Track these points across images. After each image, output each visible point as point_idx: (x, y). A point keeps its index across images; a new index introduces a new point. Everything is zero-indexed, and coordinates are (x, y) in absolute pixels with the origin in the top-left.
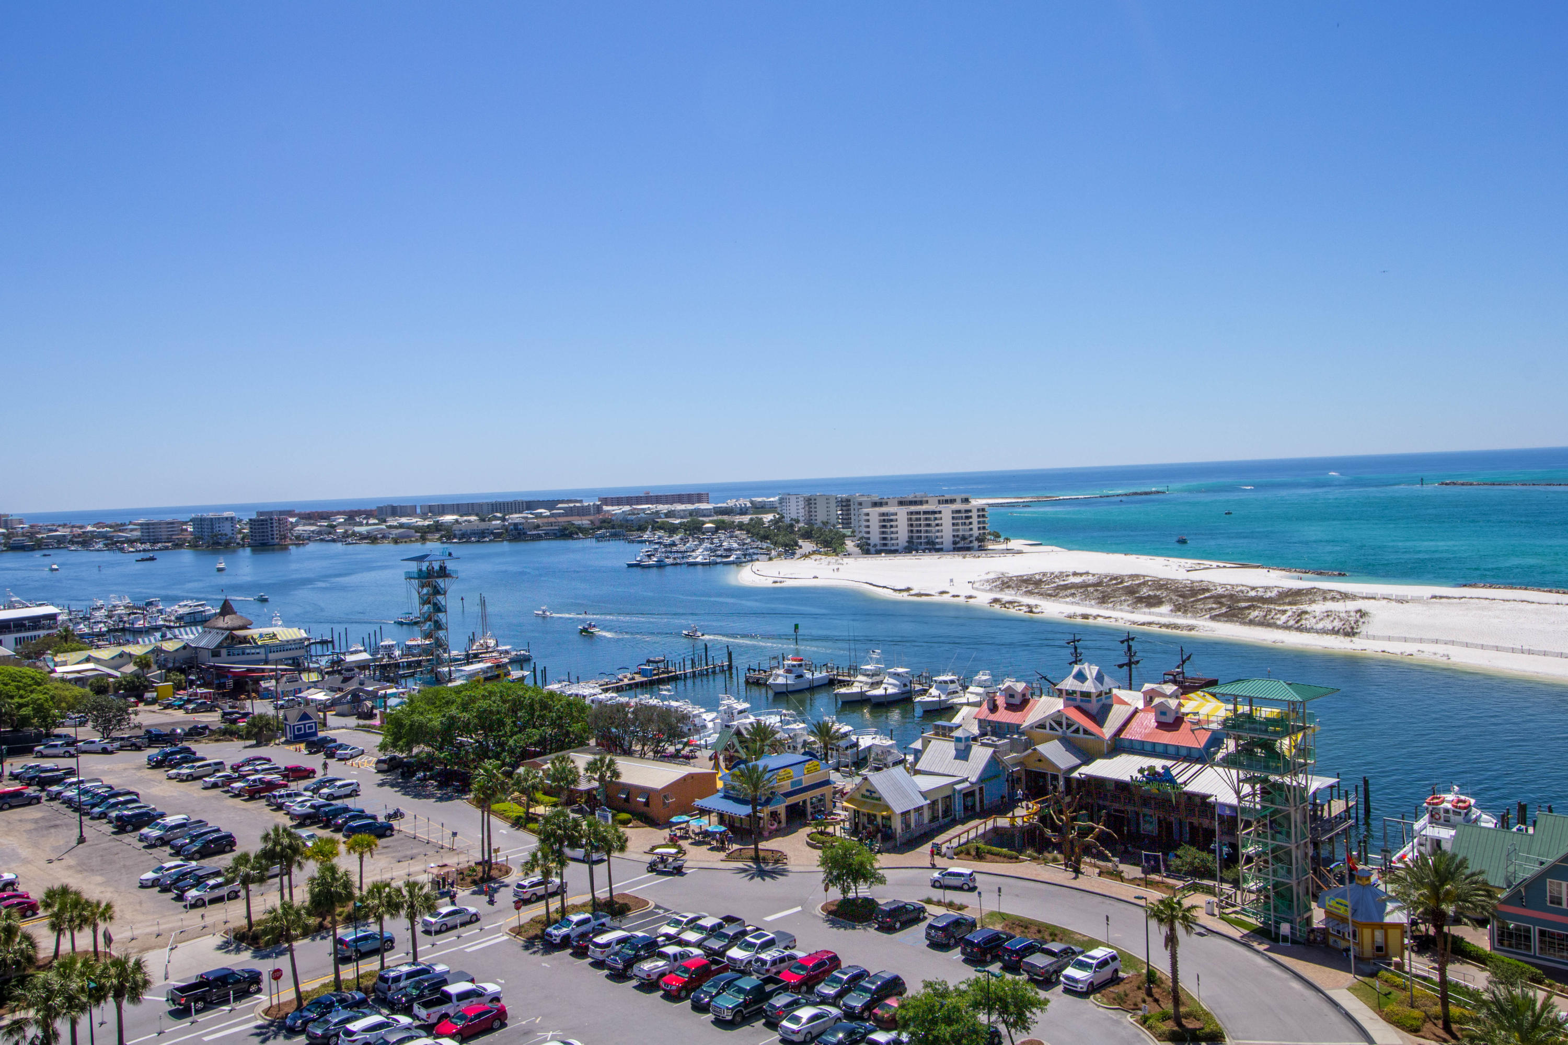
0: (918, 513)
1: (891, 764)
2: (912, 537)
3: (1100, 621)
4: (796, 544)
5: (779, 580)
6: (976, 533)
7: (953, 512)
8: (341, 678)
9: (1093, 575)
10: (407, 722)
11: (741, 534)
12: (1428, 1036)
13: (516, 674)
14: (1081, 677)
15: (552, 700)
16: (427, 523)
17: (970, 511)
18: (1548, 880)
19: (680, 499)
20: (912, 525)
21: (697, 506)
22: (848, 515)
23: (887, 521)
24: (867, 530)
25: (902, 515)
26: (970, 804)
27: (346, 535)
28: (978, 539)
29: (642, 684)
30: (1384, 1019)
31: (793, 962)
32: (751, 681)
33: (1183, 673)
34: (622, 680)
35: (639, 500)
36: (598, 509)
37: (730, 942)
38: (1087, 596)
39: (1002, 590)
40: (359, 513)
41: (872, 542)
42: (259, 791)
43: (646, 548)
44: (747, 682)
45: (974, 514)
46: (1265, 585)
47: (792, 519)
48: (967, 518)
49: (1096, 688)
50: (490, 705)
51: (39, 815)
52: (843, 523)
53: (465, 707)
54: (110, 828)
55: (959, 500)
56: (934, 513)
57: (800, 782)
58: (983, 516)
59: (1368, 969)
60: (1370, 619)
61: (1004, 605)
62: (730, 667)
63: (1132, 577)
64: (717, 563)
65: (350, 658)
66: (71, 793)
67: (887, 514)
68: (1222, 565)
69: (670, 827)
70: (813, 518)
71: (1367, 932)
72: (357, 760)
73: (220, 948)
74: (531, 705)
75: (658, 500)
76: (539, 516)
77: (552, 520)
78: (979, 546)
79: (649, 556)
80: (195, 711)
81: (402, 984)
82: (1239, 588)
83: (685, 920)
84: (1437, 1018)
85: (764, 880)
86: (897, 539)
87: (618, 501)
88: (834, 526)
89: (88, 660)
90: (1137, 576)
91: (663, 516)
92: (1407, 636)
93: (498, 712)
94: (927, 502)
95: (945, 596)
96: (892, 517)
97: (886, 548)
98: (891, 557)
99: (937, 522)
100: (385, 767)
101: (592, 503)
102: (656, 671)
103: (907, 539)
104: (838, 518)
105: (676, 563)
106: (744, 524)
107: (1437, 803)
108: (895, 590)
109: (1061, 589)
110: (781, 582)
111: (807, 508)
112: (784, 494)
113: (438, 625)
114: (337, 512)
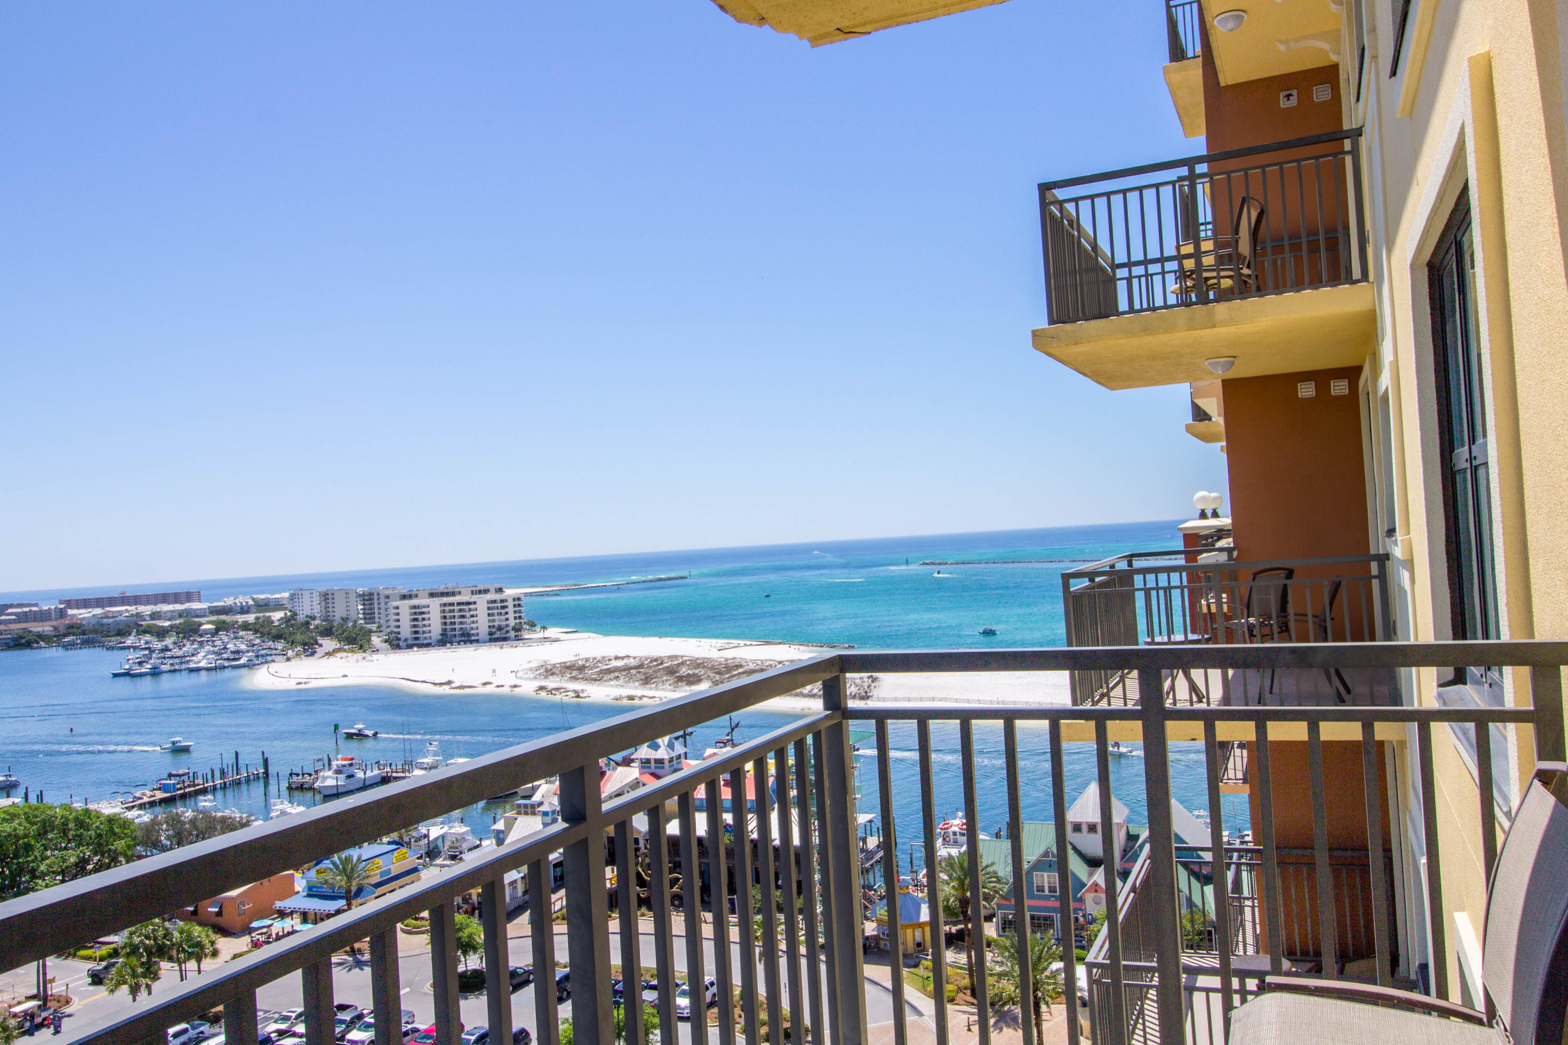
0: (452, 604)
1: (466, 850)
2: (445, 629)
3: (645, 701)
4: (317, 643)
5: (303, 681)
6: (512, 622)
7: (488, 602)
9: (635, 658)
11: (249, 635)
12: (961, 1003)
13: (3, 802)
14: (654, 746)
15: (89, 817)
17: (506, 601)
18: (1034, 873)
19: (165, 598)
20: (445, 617)
21: (187, 606)
22: (371, 609)
23: (418, 614)
24: (397, 624)
25: (435, 605)
26: (559, 874)
28: (514, 629)
29: (162, 801)
30: (928, 996)
31: (417, 1034)
32: (294, 786)
33: (732, 740)
34: (140, 798)
35: (112, 601)
36: (62, 613)
37: (348, 1026)
38: (631, 678)
39: (546, 677)
41: (402, 636)
43: (132, 655)
44: (290, 788)
45: (510, 604)
46: (790, 659)
47: (307, 616)
48: (503, 607)
50: (15, 829)
52: (365, 618)
55: (492, 590)
56: (469, 603)
57: (389, 871)
58: (519, 605)
59: (911, 962)
60: (880, 684)
61: (550, 692)
62: (266, 773)
63: (671, 658)
64: (224, 667)
67: (418, 608)
68: (748, 643)
69: (250, 933)
70: (331, 614)
71: (909, 933)
74: (65, 824)
75: (136, 600)
78: (516, 636)
79: (140, 663)
82: (768, 663)
83: (294, 1015)
84: (966, 988)
85: (362, 970)
86: (430, 632)
87: (85, 603)
88: (355, 622)
90: (676, 657)
91: (148, 618)
92: (910, 696)
93: (26, 836)
94: (460, 593)
95: (488, 686)
96: (424, 610)
97: (418, 642)
98: (424, 651)
99: (472, 613)
101: (53, 607)
102: (179, 786)
103: (441, 632)
104: (358, 613)
105: (175, 671)
106: (250, 624)
107: (947, 828)
108: (435, 684)
109: (605, 674)
110: (305, 683)
111: (323, 604)
112: (296, 590)
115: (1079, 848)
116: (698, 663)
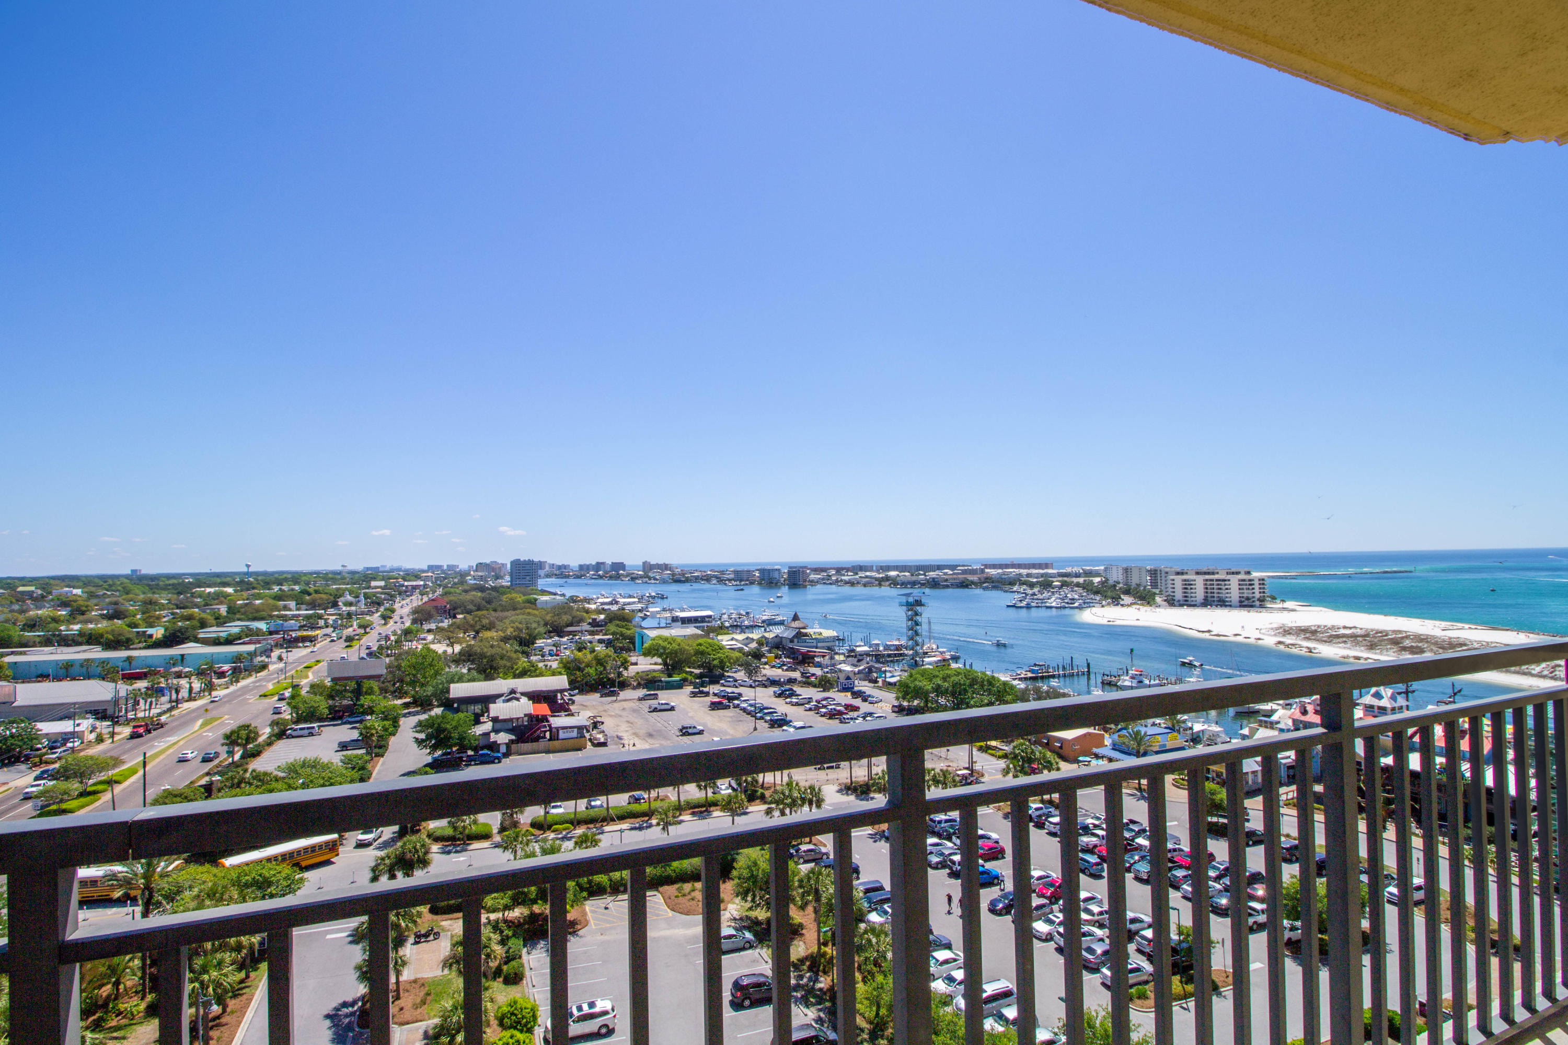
0: (1212, 580)
2: (1207, 597)
3: (1371, 662)
4: (1120, 598)
5: (1111, 620)
6: (1257, 595)
7: (1239, 581)
8: (857, 660)
9: (1361, 629)
10: (912, 685)
11: (1080, 590)
13: (954, 665)
14: (1378, 696)
15: (994, 681)
16: (881, 576)
17: (1253, 580)
19: (1034, 566)
20: (1207, 588)
21: (1046, 571)
22: (1155, 580)
23: (1187, 585)
24: (1173, 590)
25: (1199, 581)
27: (837, 581)
28: (1259, 600)
29: (1031, 678)
32: (1105, 682)
34: (1021, 675)
35: (1007, 566)
36: (982, 571)
37: (1134, 834)
38: (1357, 644)
39: (1284, 635)
40: (843, 569)
41: (1176, 598)
42: (834, 715)
43: (1017, 596)
44: (1103, 683)
45: (1256, 582)
47: (1114, 581)
48: (1250, 585)
51: (731, 715)
52: (1152, 585)
54: (767, 725)
55: (1243, 572)
56: (1224, 581)
57: (1164, 745)
58: (1263, 584)
61: (1288, 646)
62: (1089, 671)
63: (1394, 632)
64: (1066, 607)
65: (858, 650)
66: (744, 705)
67: (1188, 580)
68: (1473, 627)
70: (1129, 581)
72: (880, 704)
73: (839, 791)
74: (982, 682)
75: (1019, 566)
76: (945, 574)
77: (955, 576)
79: (1020, 601)
80: (787, 670)
81: (943, 825)
82: (1494, 645)
83: (1100, 816)
86: (1196, 597)
87: (994, 566)
88: (1145, 587)
89: (732, 639)
90: (1400, 632)
91: (1025, 576)
93: (966, 684)
94: (1218, 573)
95: (1238, 637)
96: (1191, 583)
97: (1187, 602)
98: (1192, 609)
99: (1226, 587)
100: (896, 709)
102: (1040, 672)
103: (1203, 598)
104: (1147, 582)
105: (1039, 607)
106: (1081, 584)
108: (1199, 631)
109: (1334, 638)
110: (1113, 622)
111: (1125, 575)
112: (1108, 565)
113: (917, 633)
114: (831, 569)
116: (1421, 638)
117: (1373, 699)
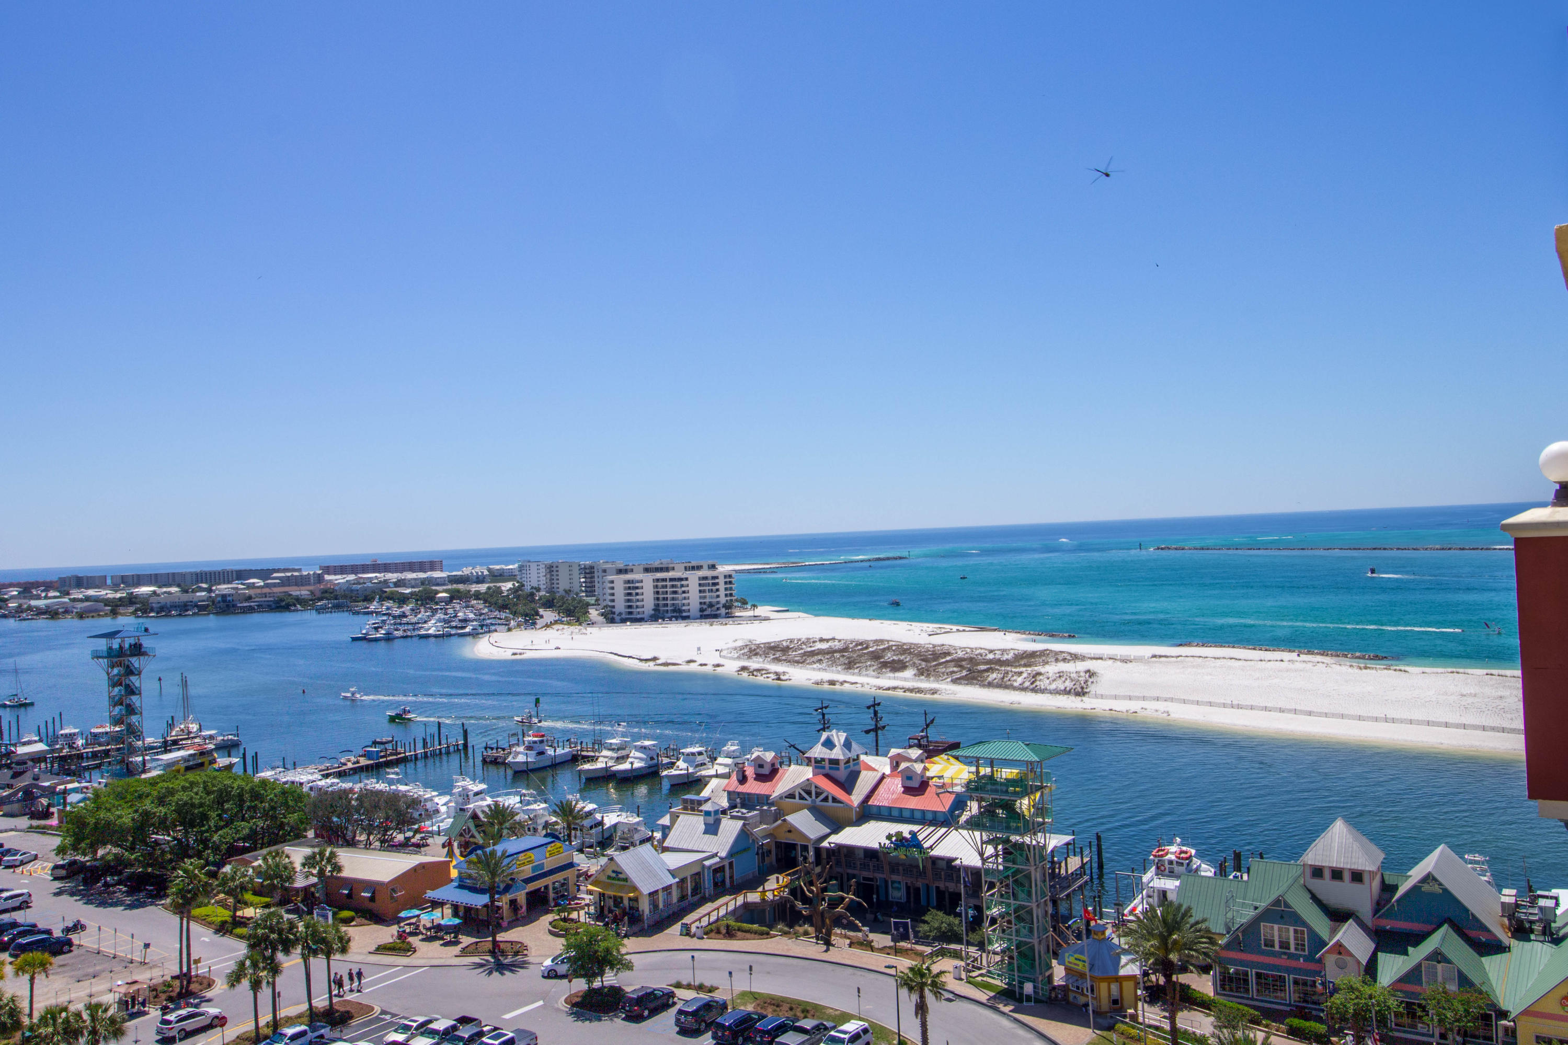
0: (664, 580)
1: (638, 842)
2: (658, 605)
3: (847, 687)
4: (537, 614)
5: (519, 651)
6: (723, 599)
7: (700, 579)
8: (11, 773)
9: (840, 641)
10: (91, 821)
11: (479, 605)
13: (222, 761)
14: (829, 744)
15: (264, 789)
16: (118, 595)
17: (718, 578)
18: (1268, 925)
19: (411, 567)
20: (658, 593)
21: (429, 574)
22: (591, 583)
23: (632, 588)
24: (612, 598)
25: (648, 582)
26: (720, 879)
27: (20, 610)
28: (725, 606)
29: (368, 769)
32: (488, 760)
33: (927, 737)
34: (345, 764)
35: (365, 568)
36: (319, 578)
38: (834, 662)
39: (749, 657)
40: (36, 585)
41: (617, 610)
43: (372, 620)
44: (484, 761)
45: (721, 581)
46: (1002, 648)
47: (532, 588)
48: (714, 584)
49: (844, 755)
50: (191, 798)
52: (586, 591)
53: (161, 801)
55: (705, 567)
56: (681, 579)
57: (542, 866)
58: (730, 582)
59: (1104, 1022)
60: (1098, 679)
61: (752, 673)
62: (466, 746)
63: (878, 642)
64: (451, 635)
65: (21, 750)
67: (632, 582)
68: (961, 628)
70: (555, 586)
71: (1103, 986)
72: (29, 867)
74: (240, 796)
75: (386, 568)
76: (250, 586)
77: (266, 590)
78: (727, 613)
79: (376, 629)
82: (978, 652)
83: (415, 1024)
85: (502, 974)
86: (643, 607)
87: (342, 570)
88: (577, 594)
90: (882, 641)
91: (391, 585)
92: (1131, 695)
93: (201, 805)
94: (673, 569)
95: (692, 664)
96: (637, 585)
97: (631, 617)
98: (636, 626)
99: (683, 589)
100: (63, 873)
101: (312, 573)
102: (382, 754)
103: (653, 607)
104: (581, 586)
105: (407, 637)
106: (481, 594)
107: (1162, 856)
108: (641, 660)
109: (809, 656)
110: (520, 654)
111: (548, 576)
112: (524, 561)
113: (131, 710)
114: (12, 585)
115: (1319, 897)
116: (904, 649)
117: (825, 749)
